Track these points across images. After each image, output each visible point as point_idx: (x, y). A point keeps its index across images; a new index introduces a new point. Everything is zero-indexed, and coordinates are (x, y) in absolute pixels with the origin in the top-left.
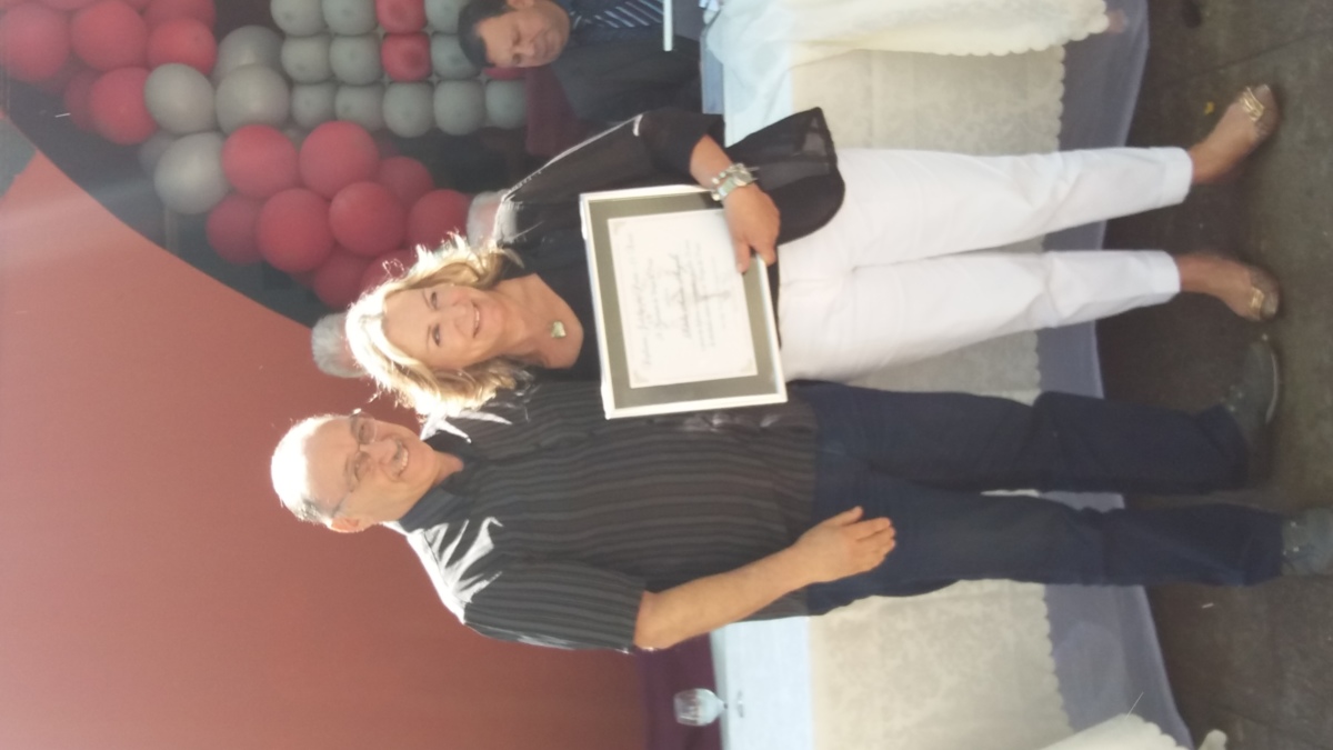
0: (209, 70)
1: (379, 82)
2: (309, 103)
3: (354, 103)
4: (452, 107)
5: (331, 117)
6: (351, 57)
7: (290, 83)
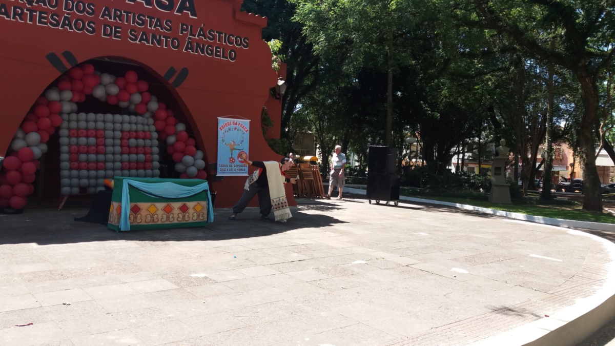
0: (71, 100)
2: (66, 117)
3: (65, 124)
4: (64, 140)
5: (63, 120)
6: (74, 125)
7: (69, 114)
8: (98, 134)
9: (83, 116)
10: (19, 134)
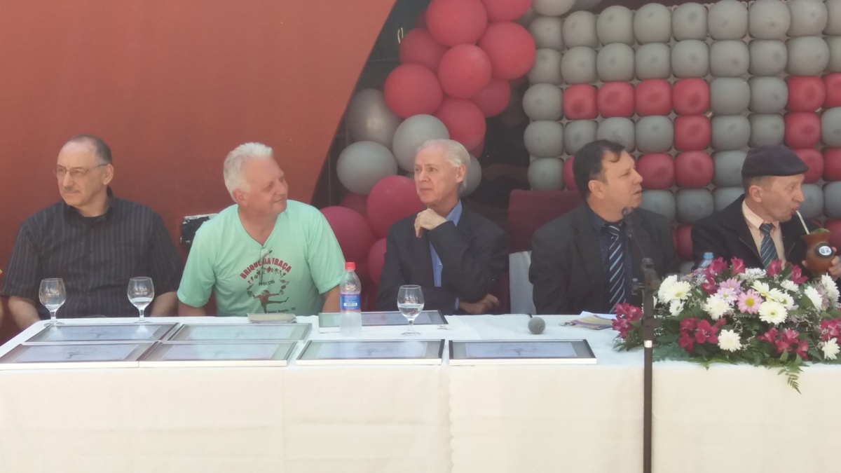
1: (562, 82)
2: (547, 30)
3: (547, 63)
4: (541, 134)
5: (539, 46)
6: (579, 62)
7: (562, 17)
8: (685, 97)
9: (616, 18)
10: (375, 120)
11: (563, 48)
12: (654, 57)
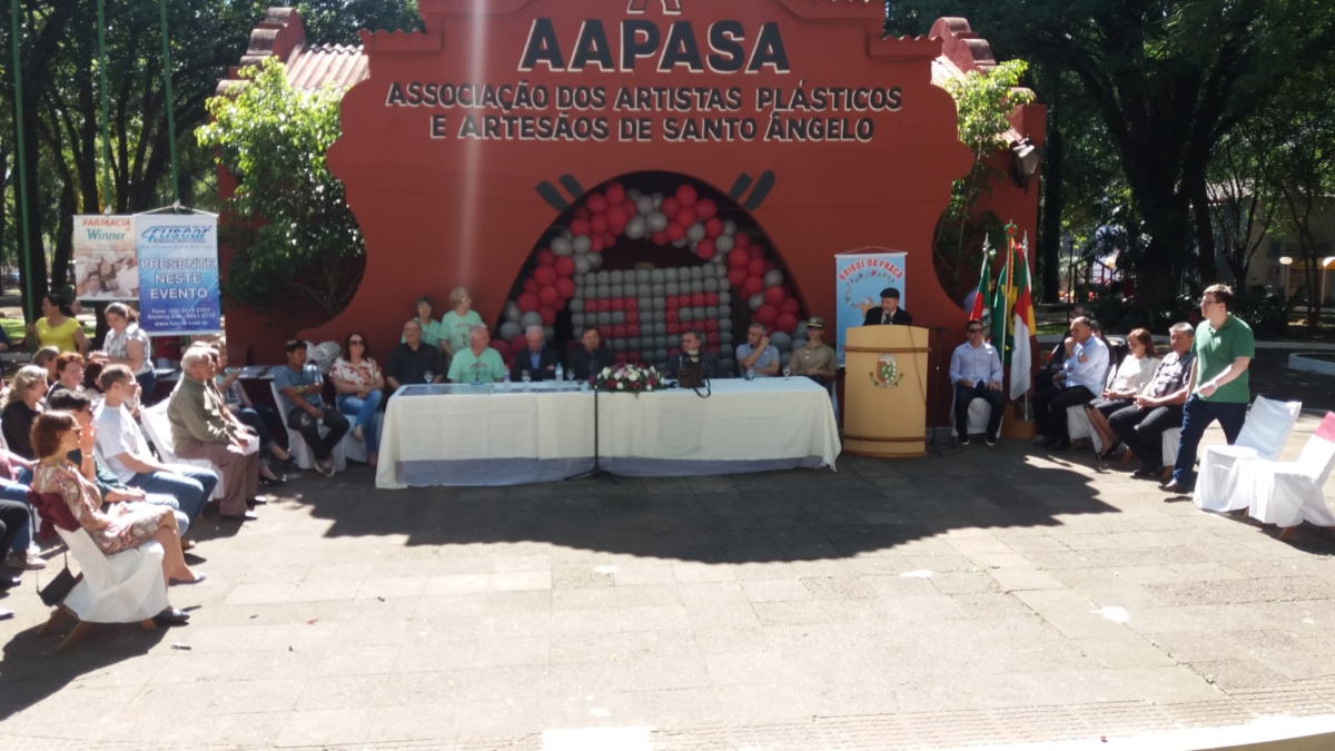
0: (591, 250)
1: (584, 299)
2: (579, 280)
3: (579, 292)
4: (577, 319)
5: (575, 286)
6: (590, 292)
7: (584, 275)
8: (628, 305)
9: (604, 276)
10: (513, 312)
11: (585, 286)
12: (617, 290)
